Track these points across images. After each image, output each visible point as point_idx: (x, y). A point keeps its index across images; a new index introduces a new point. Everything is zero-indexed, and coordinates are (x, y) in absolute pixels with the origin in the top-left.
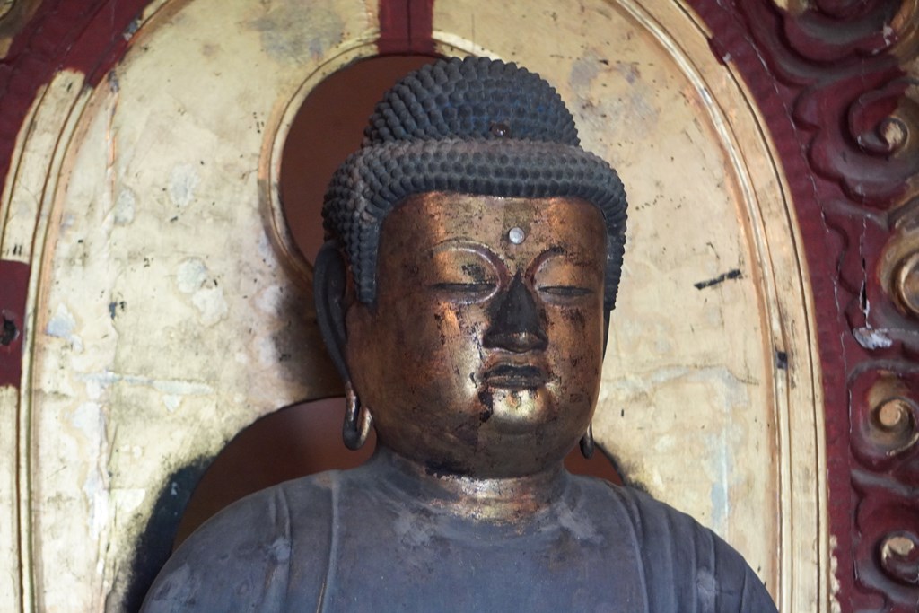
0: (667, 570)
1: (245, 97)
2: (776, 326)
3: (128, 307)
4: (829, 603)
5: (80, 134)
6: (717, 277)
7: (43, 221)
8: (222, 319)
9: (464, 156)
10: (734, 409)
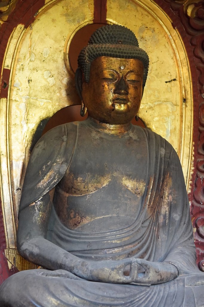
0: (154, 148)
1: (61, 32)
2: (184, 92)
3: (32, 81)
4: (192, 157)
5: (23, 39)
6: (170, 80)
7: (14, 60)
8: (54, 85)
9: (111, 48)
10: (173, 112)
